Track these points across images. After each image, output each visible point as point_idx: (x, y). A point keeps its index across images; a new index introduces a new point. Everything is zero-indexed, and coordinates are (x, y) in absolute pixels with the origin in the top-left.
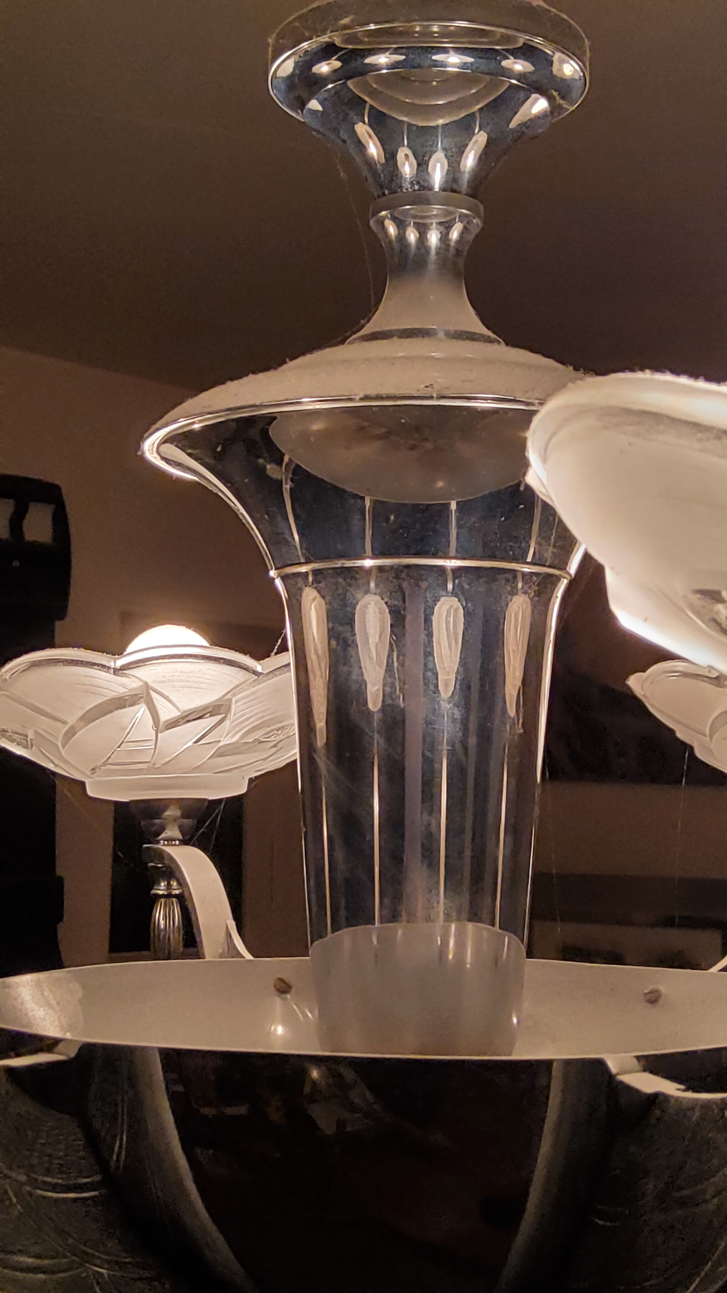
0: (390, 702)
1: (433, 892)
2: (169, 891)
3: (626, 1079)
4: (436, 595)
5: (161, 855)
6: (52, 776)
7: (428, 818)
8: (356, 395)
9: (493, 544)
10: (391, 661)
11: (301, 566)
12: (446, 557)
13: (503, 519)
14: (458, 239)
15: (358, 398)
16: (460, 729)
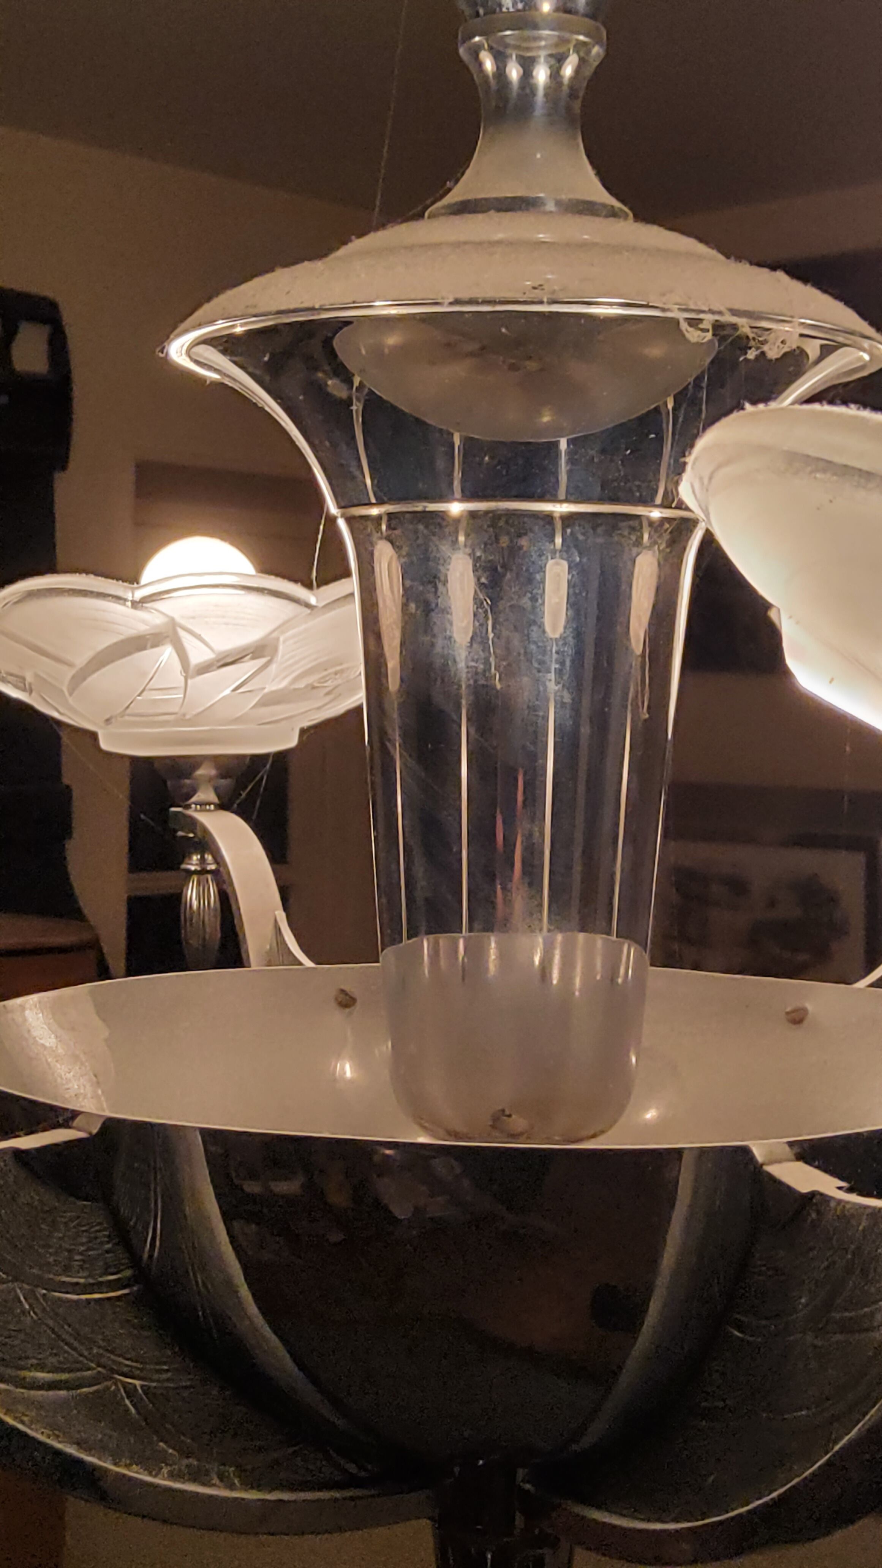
0: (482, 682)
1: (535, 916)
2: (203, 866)
3: (774, 1170)
4: (543, 548)
5: (193, 824)
6: (55, 726)
7: (529, 826)
8: (443, 298)
9: (616, 484)
10: (484, 631)
11: (371, 508)
12: (555, 499)
13: (629, 452)
14: (573, 75)
15: (447, 301)
16: (571, 717)
